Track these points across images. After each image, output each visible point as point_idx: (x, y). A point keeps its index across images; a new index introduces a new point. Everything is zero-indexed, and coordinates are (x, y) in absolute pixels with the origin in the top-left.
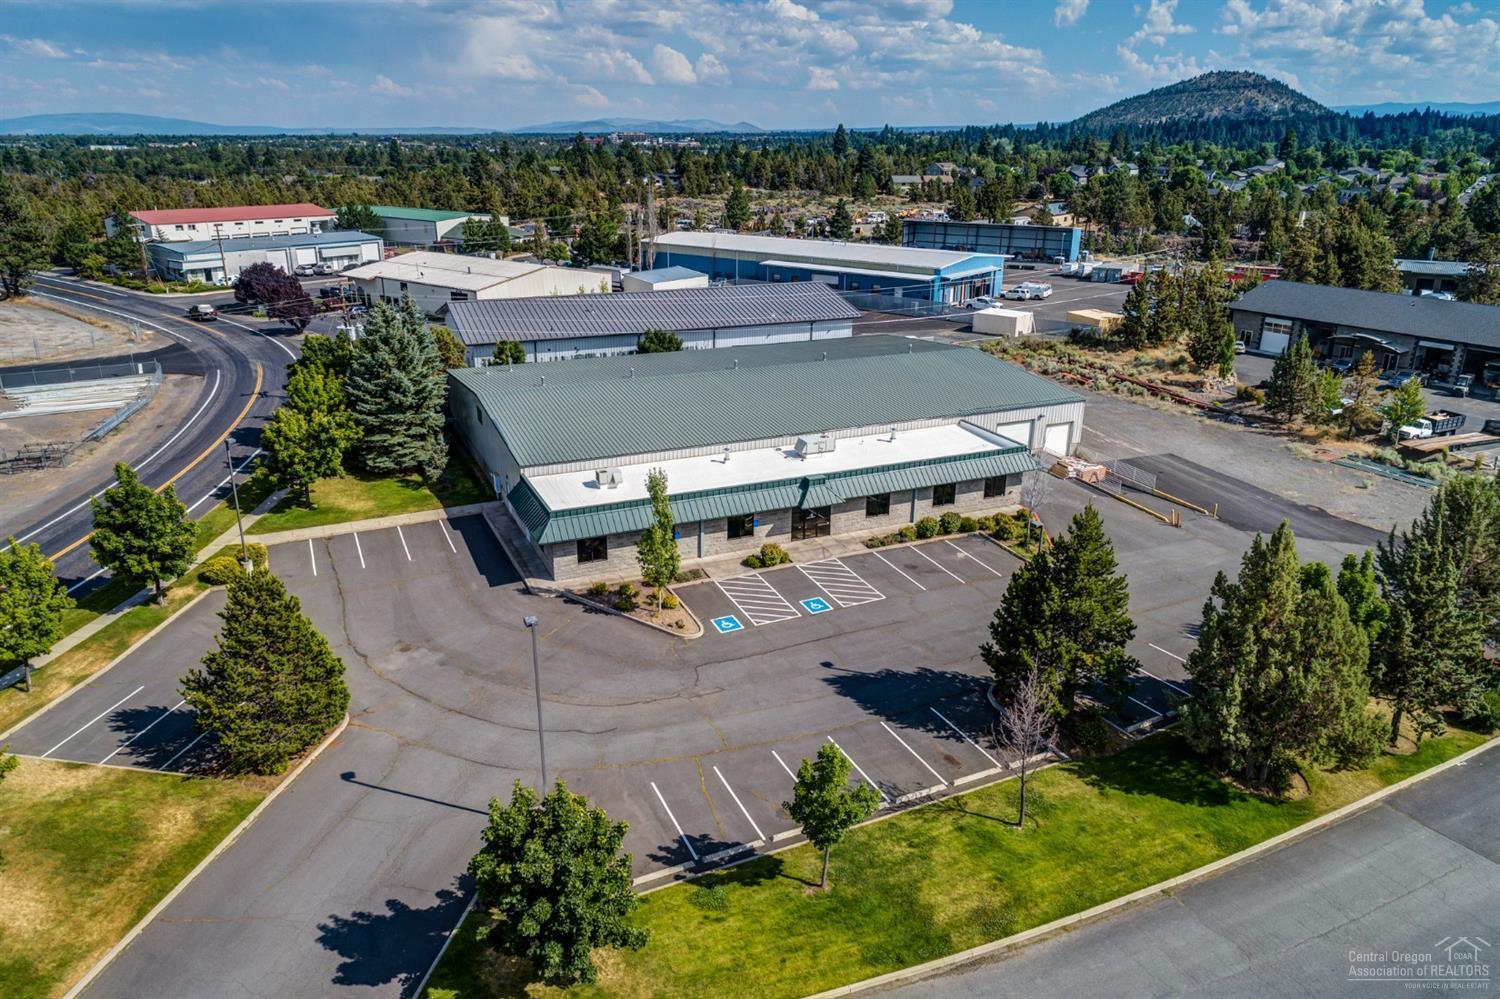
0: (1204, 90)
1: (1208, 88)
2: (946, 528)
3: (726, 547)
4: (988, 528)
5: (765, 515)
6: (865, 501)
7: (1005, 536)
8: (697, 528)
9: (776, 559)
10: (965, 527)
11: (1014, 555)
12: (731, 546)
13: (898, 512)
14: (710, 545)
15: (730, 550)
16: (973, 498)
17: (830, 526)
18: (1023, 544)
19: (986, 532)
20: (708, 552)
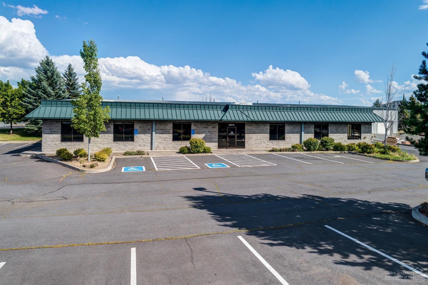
2: (324, 146)
3: (171, 145)
4: (354, 149)
5: (199, 127)
6: (269, 128)
7: (368, 150)
8: (151, 129)
9: (199, 147)
10: (338, 148)
11: (379, 158)
12: (175, 146)
13: (291, 139)
14: (160, 143)
15: (174, 148)
16: (341, 138)
17: (244, 142)
18: (383, 153)
19: (353, 152)
20: (158, 147)
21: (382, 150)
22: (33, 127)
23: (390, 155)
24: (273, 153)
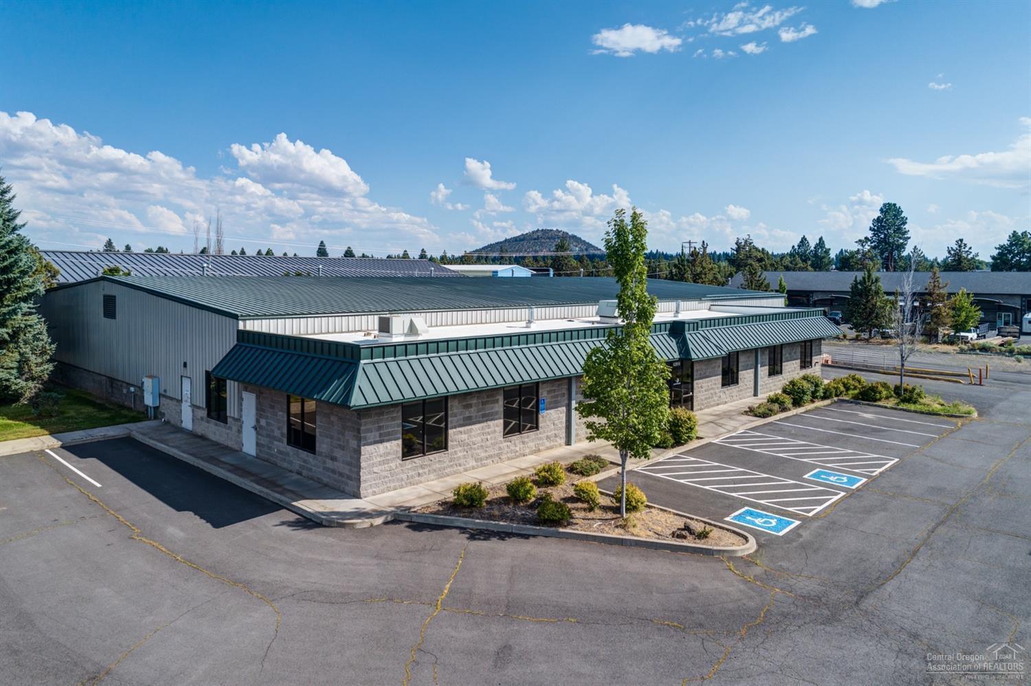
0: (535, 239)
1: (538, 238)
6: (721, 362)
7: (878, 396)
8: (566, 392)
13: (745, 381)
14: (580, 425)
16: (794, 369)
17: (692, 397)
20: (577, 435)
24: (770, 420)
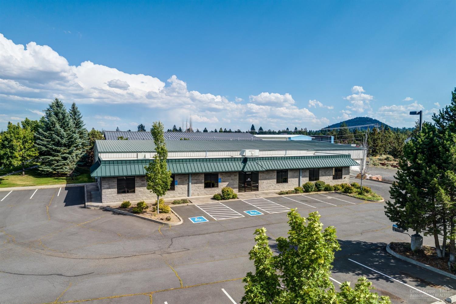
0: (356, 122)
2: (318, 188)
3: (203, 192)
4: (339, 189)
5: (224, 176)
6: (276, 174)
7: (350, 191)
8: (187, 179)
9: (230, 195)
10: (327, 189)
11: (358, 198)
12: (206, 192)
13: (292, 182)
14: (195, 190)
15: (205, 194)
16: (328, 179)
17: (258, 186)
18: (360, 194)
19: (338, 191)
20: (193, 194)
21: (359, 190)
22: (48, 168)
23: (365, 196)
24: (282, 196)
